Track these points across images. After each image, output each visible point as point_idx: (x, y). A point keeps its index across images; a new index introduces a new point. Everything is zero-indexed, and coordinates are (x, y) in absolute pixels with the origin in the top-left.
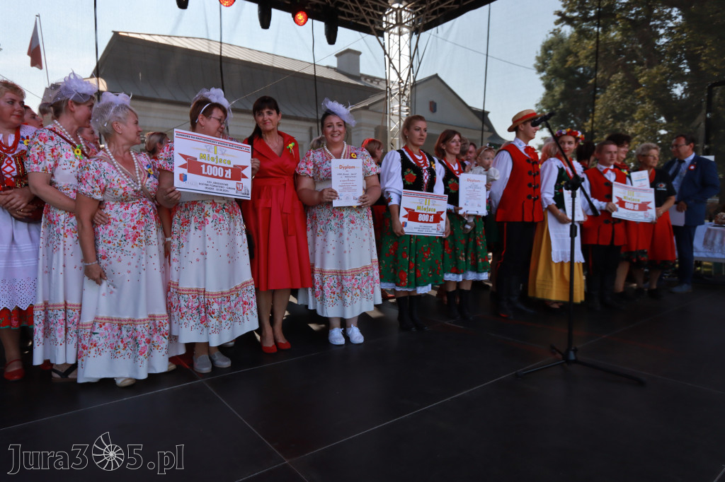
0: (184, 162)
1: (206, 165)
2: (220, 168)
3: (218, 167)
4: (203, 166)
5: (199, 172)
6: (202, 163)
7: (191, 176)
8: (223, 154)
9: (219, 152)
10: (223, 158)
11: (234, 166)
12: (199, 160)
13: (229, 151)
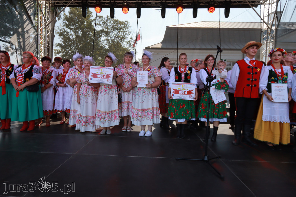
0: (92, 75)
1: (98, 75)
3: (102, 75)
4: (97, 75)
5: (96, 77)
7: (93, 79)
8: (103, 71)
11: (107, 74)
12: (96, 74)
13: (106, 70)
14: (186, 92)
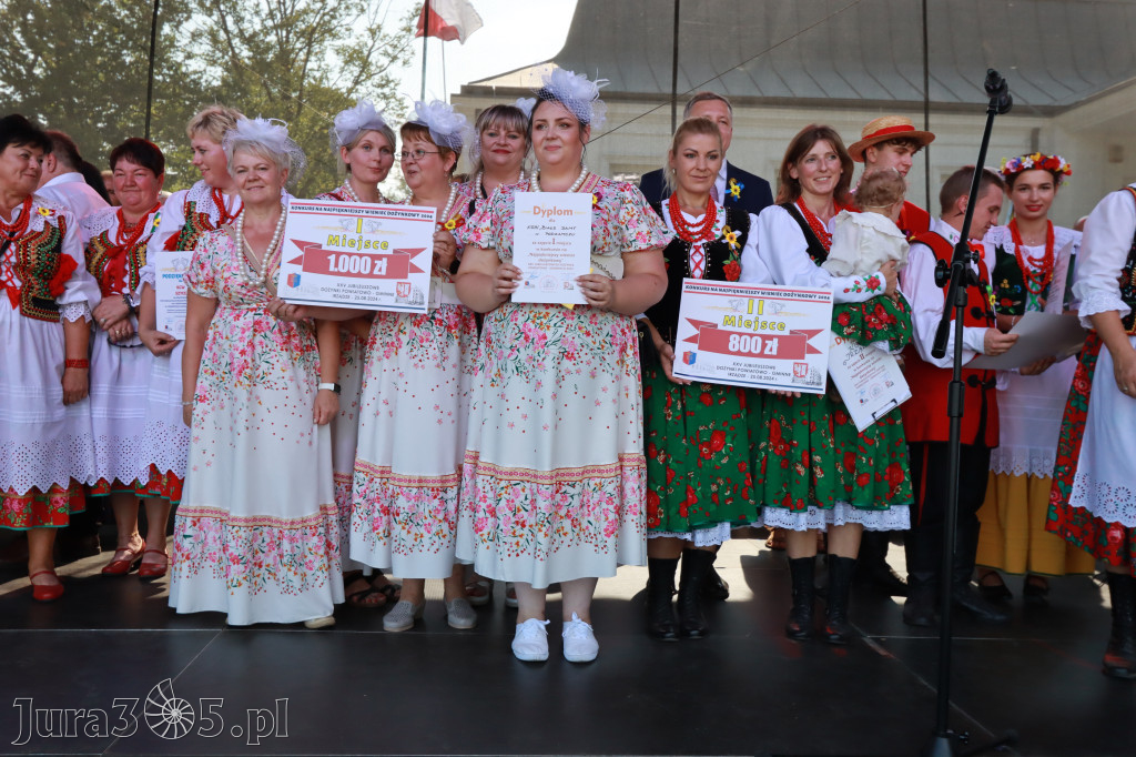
0: (298, 253)
1: (338, 254)
2: (364, 258)
3: (361, 256)
4: (332, 258)
5: (324, 270)
6: (331, 253)
7: (309, 279)
8: (373, 232)
9: (366, 228)
10: (373, 238)
11: (395, 251)
12: (324, 248)
13: (388, 224)
14: (773, 345)
